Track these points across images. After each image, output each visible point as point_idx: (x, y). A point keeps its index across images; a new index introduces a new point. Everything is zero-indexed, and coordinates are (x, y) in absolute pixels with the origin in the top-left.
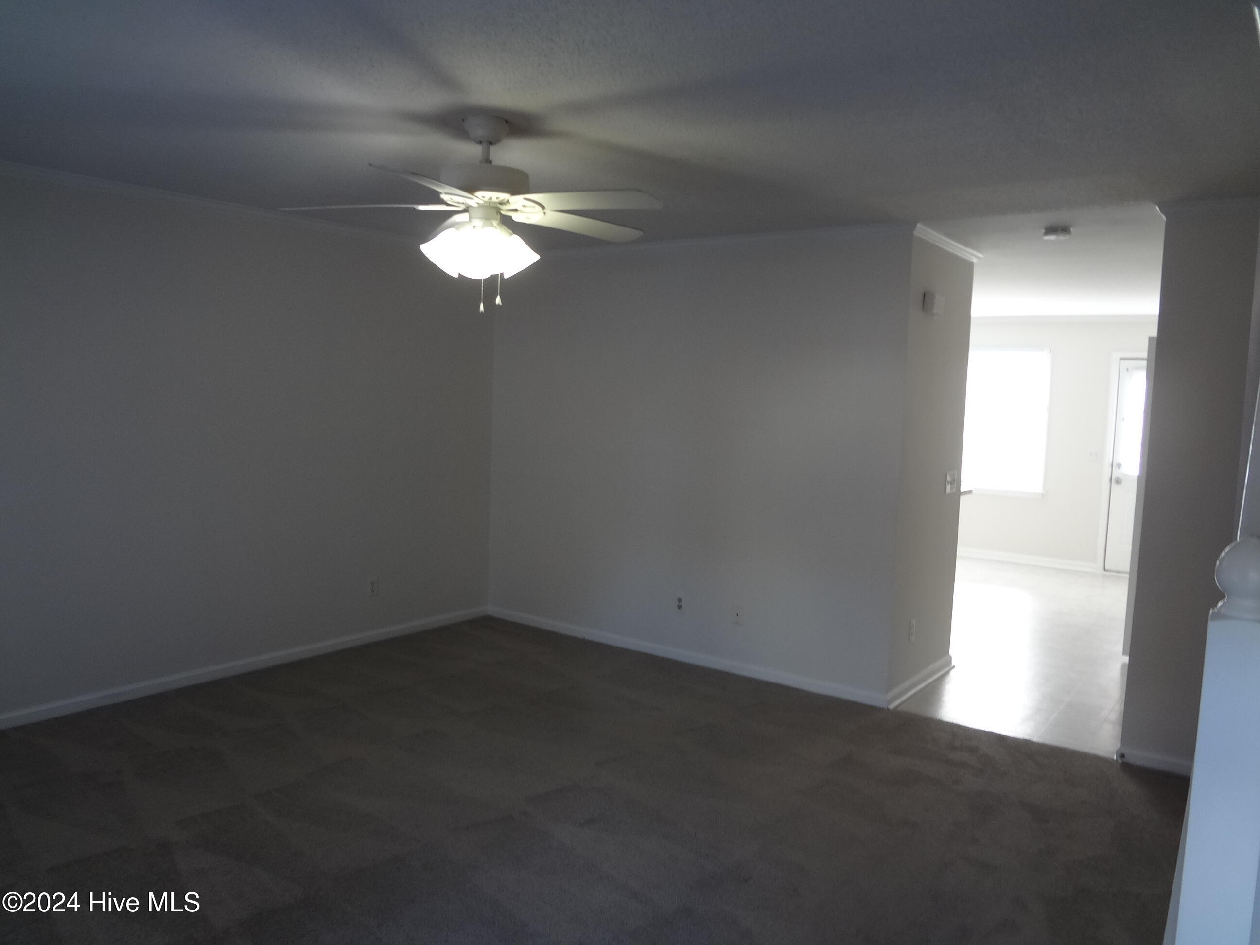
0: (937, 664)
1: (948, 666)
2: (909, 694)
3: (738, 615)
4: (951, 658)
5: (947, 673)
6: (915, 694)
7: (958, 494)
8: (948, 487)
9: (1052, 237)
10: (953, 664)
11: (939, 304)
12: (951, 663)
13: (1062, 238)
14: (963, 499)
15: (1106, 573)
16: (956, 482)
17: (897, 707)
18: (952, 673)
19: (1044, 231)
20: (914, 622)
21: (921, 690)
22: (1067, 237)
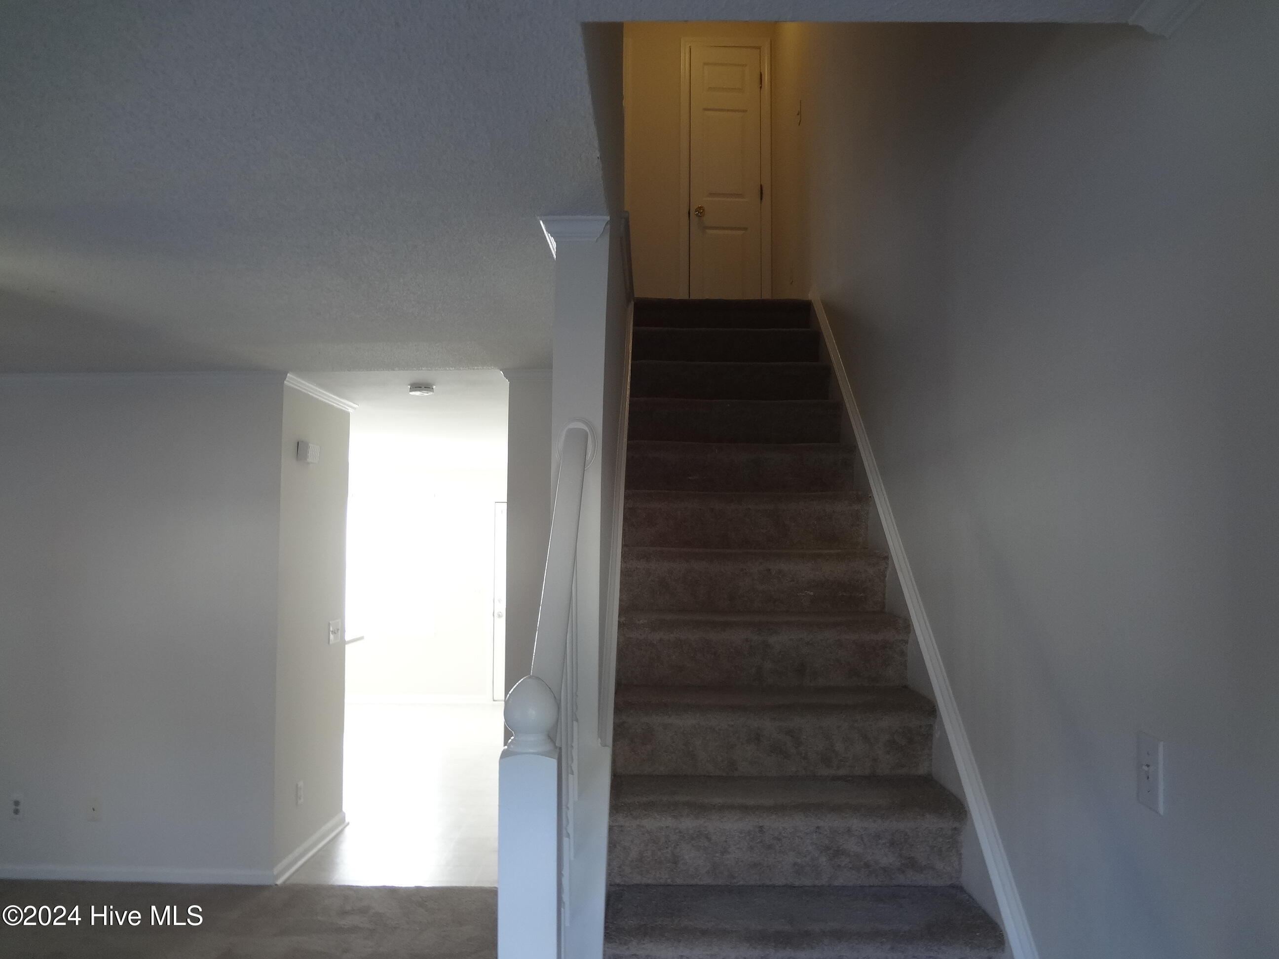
0: (329, 825)
1: (342, 822)
2: (300, 863)
3: (94, 809)
4: (344, 814)
5: (342, 831)
6: (306, 863)
7: (343, 643)
8: (332, 637)
9: (418, 393)
10: (347, 820)
11: (313, 453)
12: (345, 820)
13: (426, 394)
14: (348, 648)
15: (494, 702)
16: (340, 630)
17: (288, 879)
18: (348, 830)
19: (409, 387)
20: (301, 784)
21: (313, 857)
22: (430, 393)
